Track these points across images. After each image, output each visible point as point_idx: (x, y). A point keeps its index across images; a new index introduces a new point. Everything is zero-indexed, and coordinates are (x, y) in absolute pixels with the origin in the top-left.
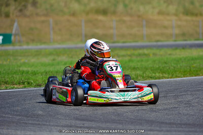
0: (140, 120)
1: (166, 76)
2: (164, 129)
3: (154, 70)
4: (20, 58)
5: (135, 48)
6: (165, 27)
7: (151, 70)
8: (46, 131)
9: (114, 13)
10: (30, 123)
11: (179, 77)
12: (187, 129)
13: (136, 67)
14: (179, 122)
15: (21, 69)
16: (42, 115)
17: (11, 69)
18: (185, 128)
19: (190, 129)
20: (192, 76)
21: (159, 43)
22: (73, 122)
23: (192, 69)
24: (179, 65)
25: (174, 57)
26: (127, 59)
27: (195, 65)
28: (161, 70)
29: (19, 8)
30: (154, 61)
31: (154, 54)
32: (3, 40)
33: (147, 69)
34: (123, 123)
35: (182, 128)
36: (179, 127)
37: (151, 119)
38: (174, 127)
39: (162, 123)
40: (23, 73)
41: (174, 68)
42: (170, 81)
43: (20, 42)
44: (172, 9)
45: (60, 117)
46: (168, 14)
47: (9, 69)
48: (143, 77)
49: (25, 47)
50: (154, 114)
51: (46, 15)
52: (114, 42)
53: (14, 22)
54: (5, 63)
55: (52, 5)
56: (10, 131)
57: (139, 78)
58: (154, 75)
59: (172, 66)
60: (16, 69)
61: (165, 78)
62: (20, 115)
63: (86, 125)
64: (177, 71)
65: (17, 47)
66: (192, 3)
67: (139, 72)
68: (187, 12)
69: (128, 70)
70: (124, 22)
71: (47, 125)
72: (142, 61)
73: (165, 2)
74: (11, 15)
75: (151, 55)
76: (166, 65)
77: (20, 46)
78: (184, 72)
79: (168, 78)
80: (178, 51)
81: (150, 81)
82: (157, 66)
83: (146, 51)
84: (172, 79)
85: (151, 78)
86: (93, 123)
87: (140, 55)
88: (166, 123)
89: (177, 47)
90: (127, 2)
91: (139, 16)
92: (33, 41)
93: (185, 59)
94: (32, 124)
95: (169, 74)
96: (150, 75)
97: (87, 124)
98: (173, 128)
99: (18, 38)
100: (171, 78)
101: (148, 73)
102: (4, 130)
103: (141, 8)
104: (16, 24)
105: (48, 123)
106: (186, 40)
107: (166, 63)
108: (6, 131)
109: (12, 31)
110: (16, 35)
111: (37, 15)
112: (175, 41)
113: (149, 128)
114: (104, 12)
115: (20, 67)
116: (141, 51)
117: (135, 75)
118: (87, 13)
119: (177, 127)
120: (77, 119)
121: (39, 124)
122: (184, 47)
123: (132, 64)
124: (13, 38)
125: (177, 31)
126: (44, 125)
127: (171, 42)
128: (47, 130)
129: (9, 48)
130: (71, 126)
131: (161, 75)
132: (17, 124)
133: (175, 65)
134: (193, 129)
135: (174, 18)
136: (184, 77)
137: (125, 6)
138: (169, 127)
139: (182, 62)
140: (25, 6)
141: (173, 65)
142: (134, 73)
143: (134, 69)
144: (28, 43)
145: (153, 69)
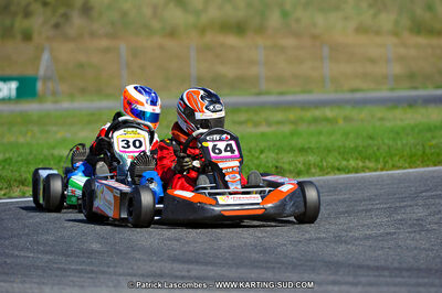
0: (311, 261)
1: (371, 165)
2: (363, 279)
3: (344, 153)
4: (54, 129)
5: (305, 105)
6: (373, 61)
7: (339, 153)
8: (108, 286)
9: (261, 30)
10: (73, 270)
11: (399, 168)
12: (413, 281)
13: (306, 146)
14: (396, 265)
15: (56, 152)
16: (99, 253)
17: (35, 152)
18: (410, 277)
19: (420, 280)
20: (428, 166)
21: (359, 95)
22: (167, 267)
23: (428, 151)
24: (399, 143)
25: (388, 124)
26: (287, 129)
27: (434, 142)
28: (360, 153)
29: (53, 21)
30: (346, 134)
31: (347, 119)
32: (18, 89)
33: (329, 151)
34: (274, 268)
35: (403, 277)
36: (396, 277)
37: (336, 259)
38: (384, 276)
39: (360, 267)
40: (60, 161)
41: (389, 147)
42: (380, 176)
43: (54, 93)
44: (386, 20)
45: (138, 257)
46: (378, 33)
47: (30, 154)
48: (322, 169)
49: (66, 105)
50: (342, 248)
51: (113, 36)
52: (259, 94)
53: (42, 50)
54: (21, 140)
55: (124, 14)
56: (27, 286)
57: (313, 170)
58: (344, 163)
59: (384, 144)
60: (46, 152)
61: (370, 169)
62: (51, 253)
63: (194, 273)
64: (396, 155)
65: (48, 106)
66: (430, 8)
67: (312, 159)
68: (419, 28)
69: (289, 153)
70: (283, 49)
71: (110, 273)
72: (320, 133)
73: (370, 6)
74: (35, 36)
75: (341, 122)
76: (371, 142)
77: (56, 102)
78: (411, 157)
79: (376, 170)
80: (398, 113)
81: (336, 177)
82: (352, 145)
83: (329, 112)
84: (384, 172)
85: (339, 170)
86: (210, 268)
87: (316, 120)
88: (369, 267)
89: (396, 103)
90: (288, 7)
91: (314, 37)
92: (83, 91)
93: (413, 128)
94: (76, 271)
95: (377, 160)
96: (336, 164)
97: (196, 270)
98: (381, 279)
99: (50, 85)
100: (382, 170)
101: (332, 160)
102: (15, 285)
103: (320, 19)
104: (46, 56)
105: (111, 269)
106: (416, 88)
107: (371, 138)
108: (20, 285)
109: (38, 70)
110: (47, 79)
111: (93, 35)
112: (392, 89)
113: (331, 278)
114: (239, 28)
115: (54, 148)
116: (317, 113)
117: (304, 164)
118: (203, 30)
119: (391, 277)
120: (175, 260)
121: (92, 272)
122: (411, 103)
123: (298, 142)
124: (39, 86)
125: (397, 69)
126: (104, 273)
127: (384, 93)
128: (111, 284)
129: (31, 107)
130: (161, 276)
131: (361, 164)
132: (44, 271)
133: (391, 143)
134: (426, 280)
135: (391, 40)
136: (411, 168)
137: (285, 14)
138: (375, 276)
139: (408, 135)
140: (66, 16)
141: (386, 141)
142: (301, 159)
143: (303, 150)
144: (71, 96)
145: (342, 150)
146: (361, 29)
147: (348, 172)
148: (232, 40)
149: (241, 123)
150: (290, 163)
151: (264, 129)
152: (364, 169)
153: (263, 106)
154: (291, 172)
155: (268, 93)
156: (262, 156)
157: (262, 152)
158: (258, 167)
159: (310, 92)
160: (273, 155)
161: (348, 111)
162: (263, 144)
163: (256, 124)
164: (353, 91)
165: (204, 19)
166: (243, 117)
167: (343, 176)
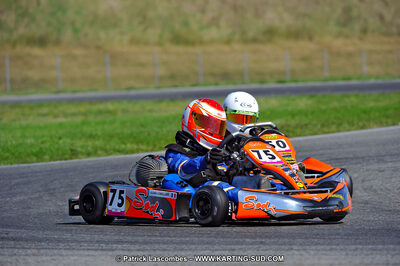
146: (134, 41)
147: (127, 153)
148: (37, 51)
149: (44, 115)
150: (82, 147)
151: (61, 120)
152: (138, 151)
153: (60, 101)
154: (82, 154)
155: (64, 91)
156: (61, 142)
157: (60, 138)
158: (58, 149)
159: (96, 90)
160: (68, 141)
161: (125, 105)
162: (61, 132)
163: (56, 116)
164: (129, 89)
165: (15, 36)
166: (45, 110)
167: (122, 156)
